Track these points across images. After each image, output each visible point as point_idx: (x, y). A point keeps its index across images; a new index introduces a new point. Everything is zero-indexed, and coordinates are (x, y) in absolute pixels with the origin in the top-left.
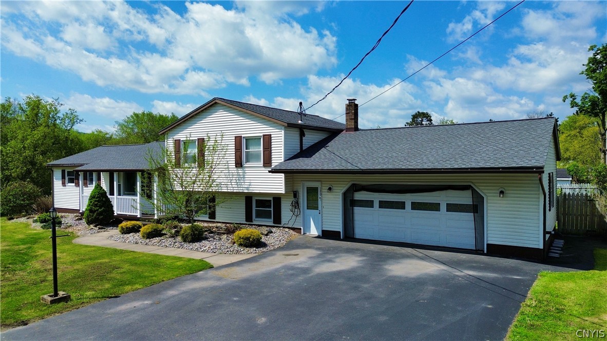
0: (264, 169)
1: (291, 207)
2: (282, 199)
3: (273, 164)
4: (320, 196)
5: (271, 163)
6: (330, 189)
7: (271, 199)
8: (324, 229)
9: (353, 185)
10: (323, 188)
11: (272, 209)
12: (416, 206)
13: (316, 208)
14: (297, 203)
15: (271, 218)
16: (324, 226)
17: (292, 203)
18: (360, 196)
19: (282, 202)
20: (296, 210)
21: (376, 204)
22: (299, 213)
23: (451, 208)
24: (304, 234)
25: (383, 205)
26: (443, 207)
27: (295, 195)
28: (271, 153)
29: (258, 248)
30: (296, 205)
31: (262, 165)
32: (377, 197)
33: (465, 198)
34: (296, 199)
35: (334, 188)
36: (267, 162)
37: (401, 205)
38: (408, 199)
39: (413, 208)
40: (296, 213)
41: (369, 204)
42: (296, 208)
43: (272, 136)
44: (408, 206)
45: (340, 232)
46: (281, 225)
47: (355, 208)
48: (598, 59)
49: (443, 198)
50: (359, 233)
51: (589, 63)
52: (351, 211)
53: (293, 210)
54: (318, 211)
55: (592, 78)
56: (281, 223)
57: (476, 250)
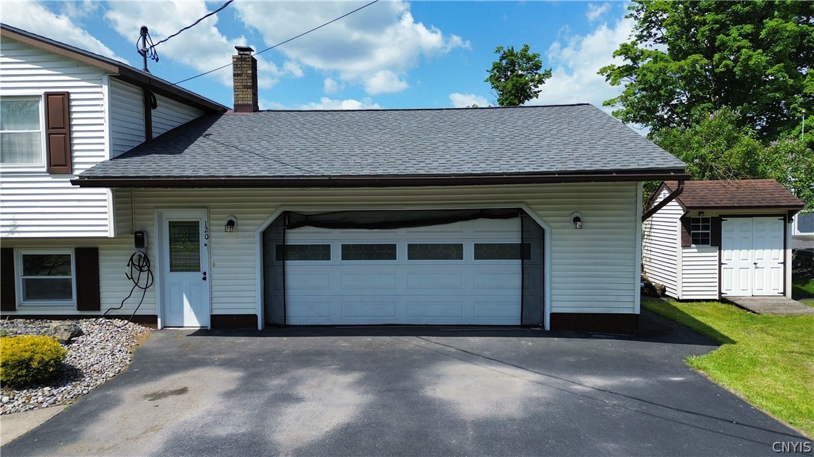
0: (50, 179)
1: (128, 270)
2: (101, 252)
3: (76, 166)
4: (206, 241)
5: (72, 164)
6: (231, 224)
7: (71, 252)
8: (216, 312)
9: (285, 213)
10: (212, 222)
11: (73, 277)
12: (417, 252)
13: (195, 267)
14: (146, 259)
15: (69, 296)
16: (215, 306)
17: (131, 259)
18: (296, 237)
19: (101, 258)
20: (144, 275)
21: (336, 252)
22: (150, 282)
23: (484, 252)
24: (164, 327)
25: (351, 252)
26: (469, 251)
27: (140, 239)
28: (71, 139)
29: (57, 386)
30: (142, 263)
31: (45, 170)
32: (337, 238)
33: (508, 233)
34: (143, 250)
35: (239, 222)
36: (60, 161)
37: (387, 252)
38: (402, 238)
39: (411, 256)
40: (142, 283)
41: (321, 252)
42: (141, 271)
43: (72, 96)
44: (402, 252)
45: (255, 316)
46: (102, 313)
47: (289, 263)
48: (504, 64)
49: (467, 234)
50: (297, 314)
51: (493, 69)
52: (280, 270)
53: (135, 275)
54: (200, 275)
55: (497, 88)
56: (102, 308)
57: (522, 326)
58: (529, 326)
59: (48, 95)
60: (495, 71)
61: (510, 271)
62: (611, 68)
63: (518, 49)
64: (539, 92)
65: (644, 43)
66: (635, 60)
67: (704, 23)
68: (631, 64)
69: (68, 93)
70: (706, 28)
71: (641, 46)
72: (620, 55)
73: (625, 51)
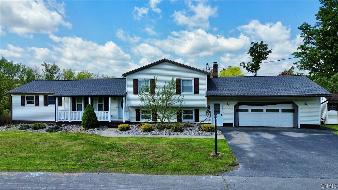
0: (194, 95)
1: (206, 114)
4: (222, 108)
5: (199, 92)
6: (228, 104)
7: (194, 110)
8: (224, 123)
9: (239, 102)
10: (224, 104)
11: (194, 115)
12: (268, 111)
13: (219, 113)
14: (210, 111)
15: (193, 119)
16: (224, 121)
17: (207, 111)
18: (241, 107)
19: (200, 111)
21: (250, 111)
22: (210, 116)
23: (284, 111)
25: (253, 111)
26: (280, 111)
27: (209, 107)
28: (199, 87)
31: (193, 93)
32: (250, 108)
33: (290, 107)
34: (209, 109)
35: (230, 104)
36: (196, 91)
37: (262, 111)
38: (265, 108)
41: (246, 111)
43: (199, 79)
44: (265, 111)
45: (233, 124)
46: (200, 122)
47: (239, 113)
48: (254, 48)
49: (280, 107)
50: (241, 124)
51: (250, 49)
52: (237, 114)
53: (208, 115)
54: (220, 115)
55: (252, 56)
56: (200, 121)
57: (293, 127)
58: (295, 127)
59: (194, 79)
60: (251, 50)
61: (290, 115)
62: (297, 53)
63: (259, 43)
64: (268, 57)
65: (308, 44)
66: (305, 50)
67: (329, 40)
68: (304, 51)
69: (198, 79)
70: (330, 41)
71: (307, 46)
72: (300, 49)
73: (302, 47)
